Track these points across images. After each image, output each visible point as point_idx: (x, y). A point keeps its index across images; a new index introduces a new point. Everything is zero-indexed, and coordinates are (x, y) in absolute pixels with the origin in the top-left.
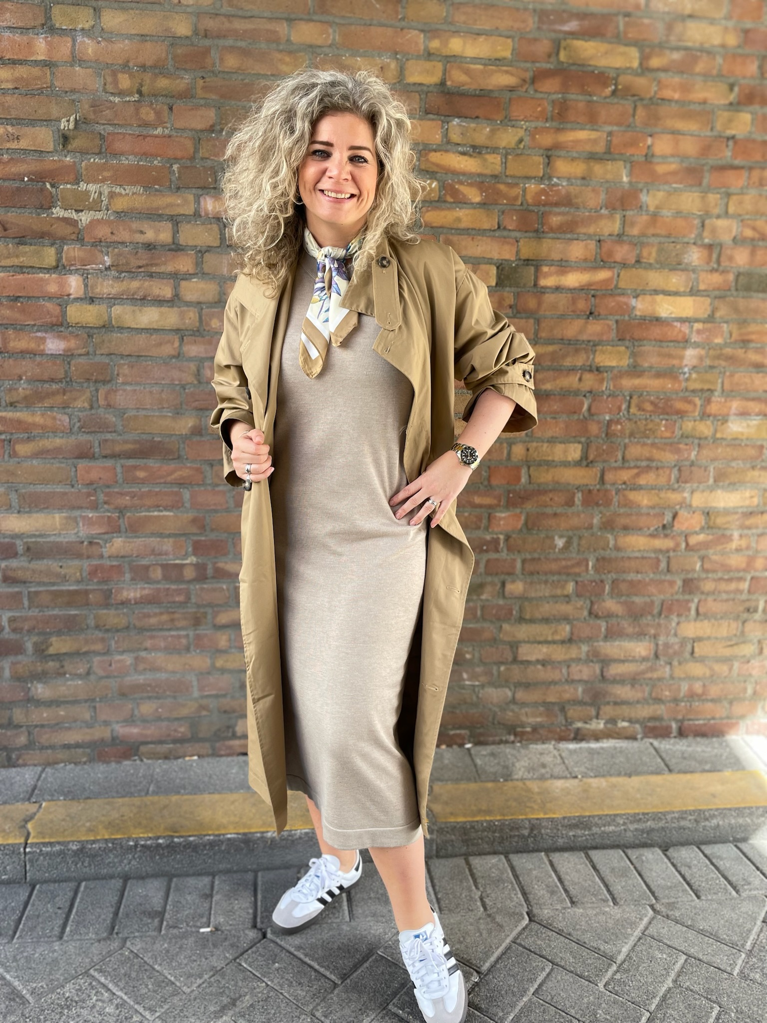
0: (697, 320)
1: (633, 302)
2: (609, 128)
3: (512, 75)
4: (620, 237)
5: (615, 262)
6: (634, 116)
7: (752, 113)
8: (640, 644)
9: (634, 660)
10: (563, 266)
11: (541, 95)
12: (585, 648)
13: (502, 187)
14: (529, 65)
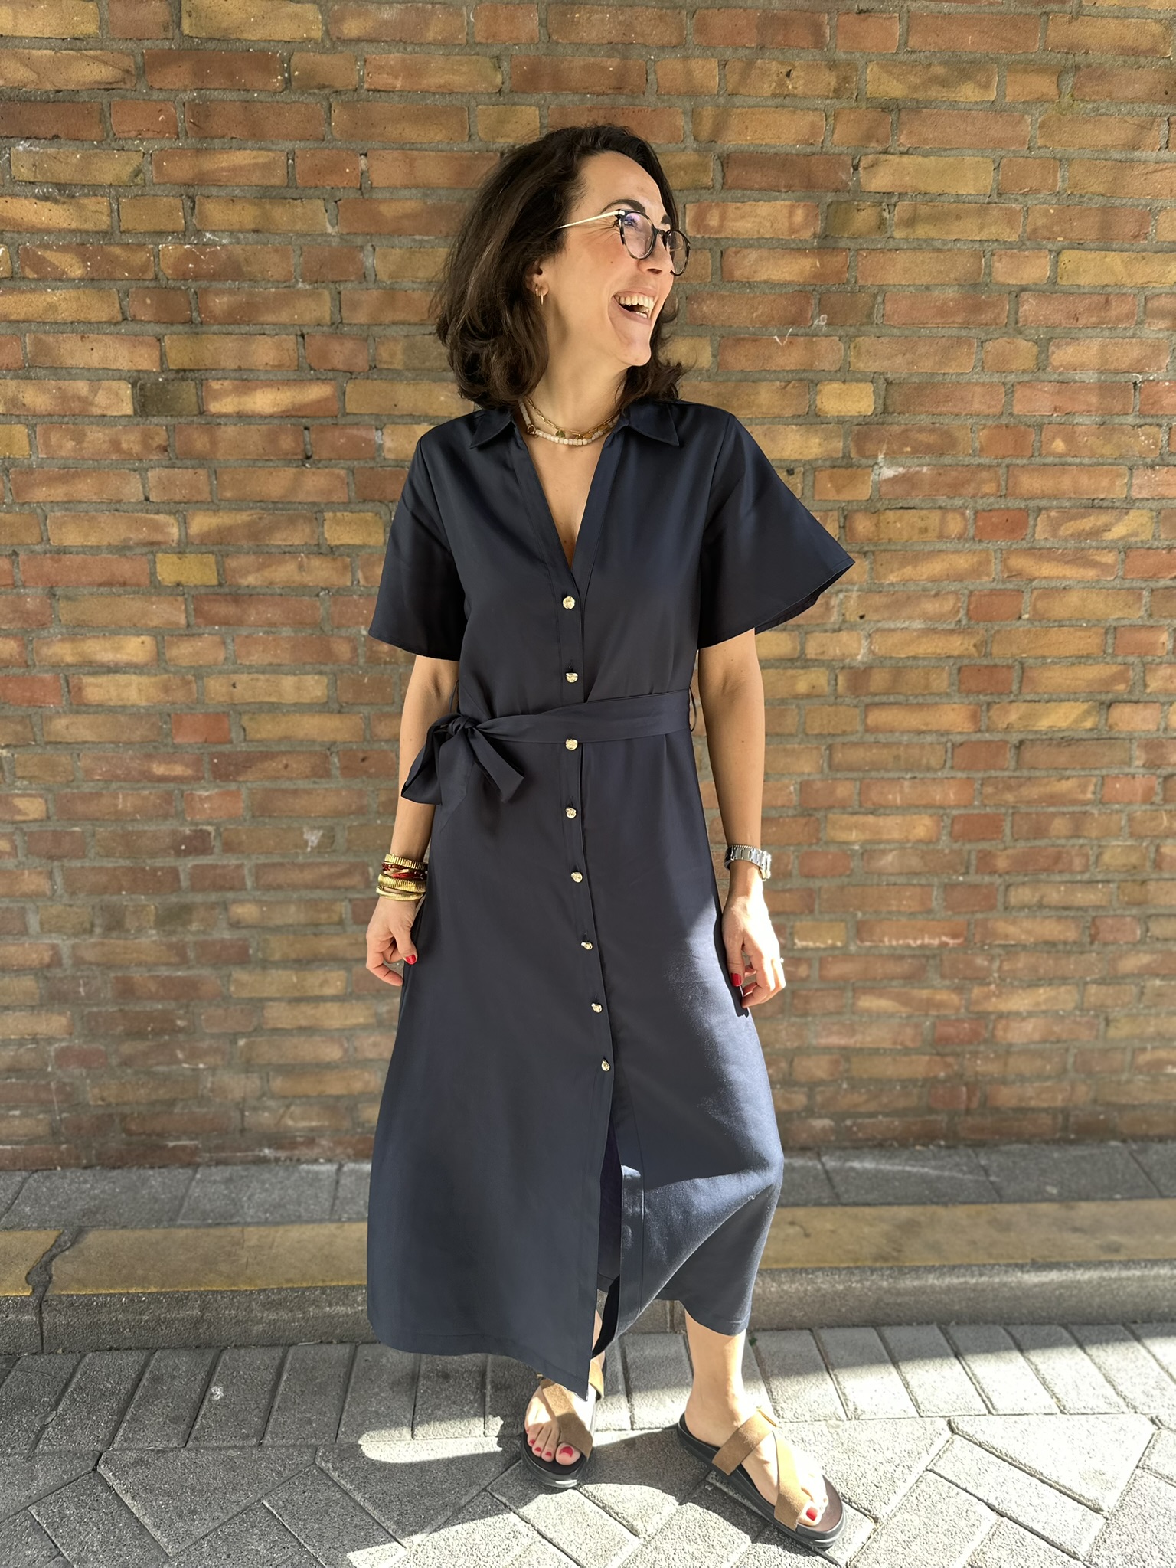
3: (106, 63)
5: (333, 370)
10: (246, 379)
13: (117, 250)
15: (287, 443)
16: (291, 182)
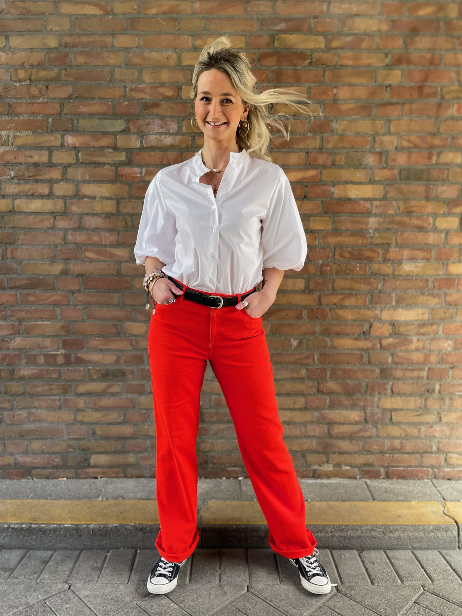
0: (375, 199)
1: (332, 189)
2: (308, 85)
4: (321, 150)
6: (324, 76)
7: (401, 70)
8: (354, 412)
9: (350, 424)
11: (265, 68)
12: (316, 414)
14: (255, 51)
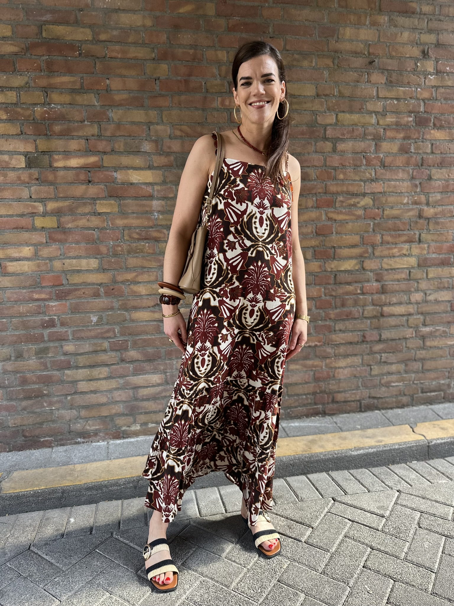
0: (156, 184)
1: (115, 174)
2: (81, 75)
3: (15, 46)
4: (99, 136)
5: (98, 151)
6: (95, 67)
7: (167, 64)
9: (153, 386)
10: (67, 154)
11: (35, 57)
13: (19, 110)
14: (24, 40)
15: (82, 177)
16: (82, 87)
